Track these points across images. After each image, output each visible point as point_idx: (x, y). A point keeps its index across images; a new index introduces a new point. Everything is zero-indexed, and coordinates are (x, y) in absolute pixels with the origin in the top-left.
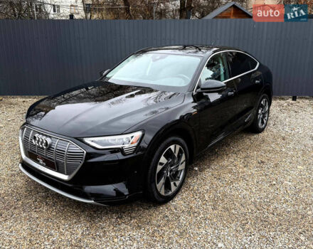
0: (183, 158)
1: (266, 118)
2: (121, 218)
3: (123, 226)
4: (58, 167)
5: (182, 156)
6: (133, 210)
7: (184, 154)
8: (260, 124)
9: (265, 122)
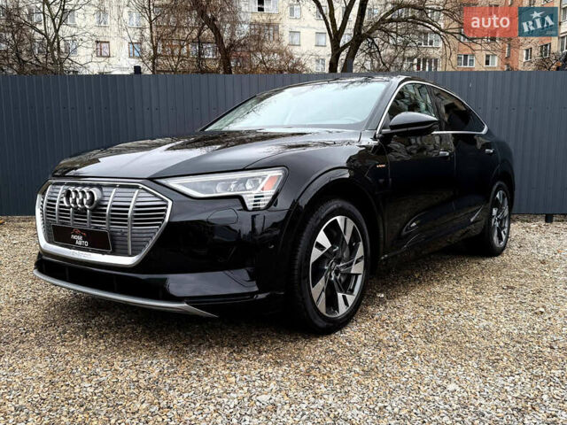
0: (360, 252)
1: (506, 230)
2: (239, 352)
3: (244, 362)
4: (114, 245)
5: (357, 246)
6: (263, 342)
7: (361, 243)
8: (495, 239)
9: (504, 237)
